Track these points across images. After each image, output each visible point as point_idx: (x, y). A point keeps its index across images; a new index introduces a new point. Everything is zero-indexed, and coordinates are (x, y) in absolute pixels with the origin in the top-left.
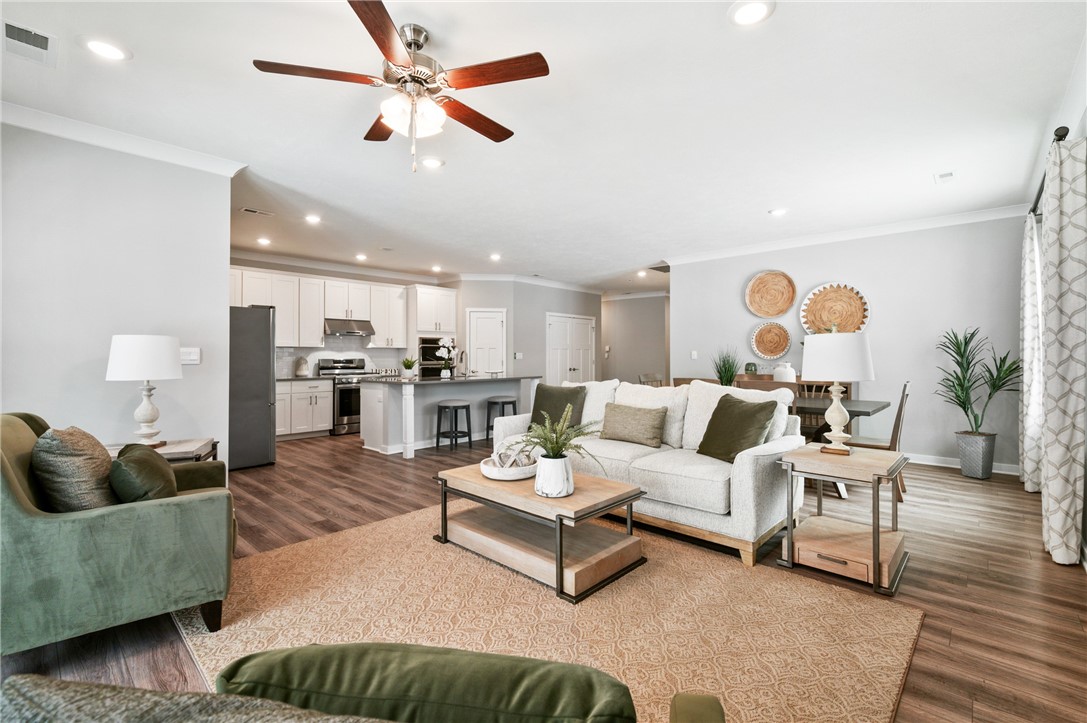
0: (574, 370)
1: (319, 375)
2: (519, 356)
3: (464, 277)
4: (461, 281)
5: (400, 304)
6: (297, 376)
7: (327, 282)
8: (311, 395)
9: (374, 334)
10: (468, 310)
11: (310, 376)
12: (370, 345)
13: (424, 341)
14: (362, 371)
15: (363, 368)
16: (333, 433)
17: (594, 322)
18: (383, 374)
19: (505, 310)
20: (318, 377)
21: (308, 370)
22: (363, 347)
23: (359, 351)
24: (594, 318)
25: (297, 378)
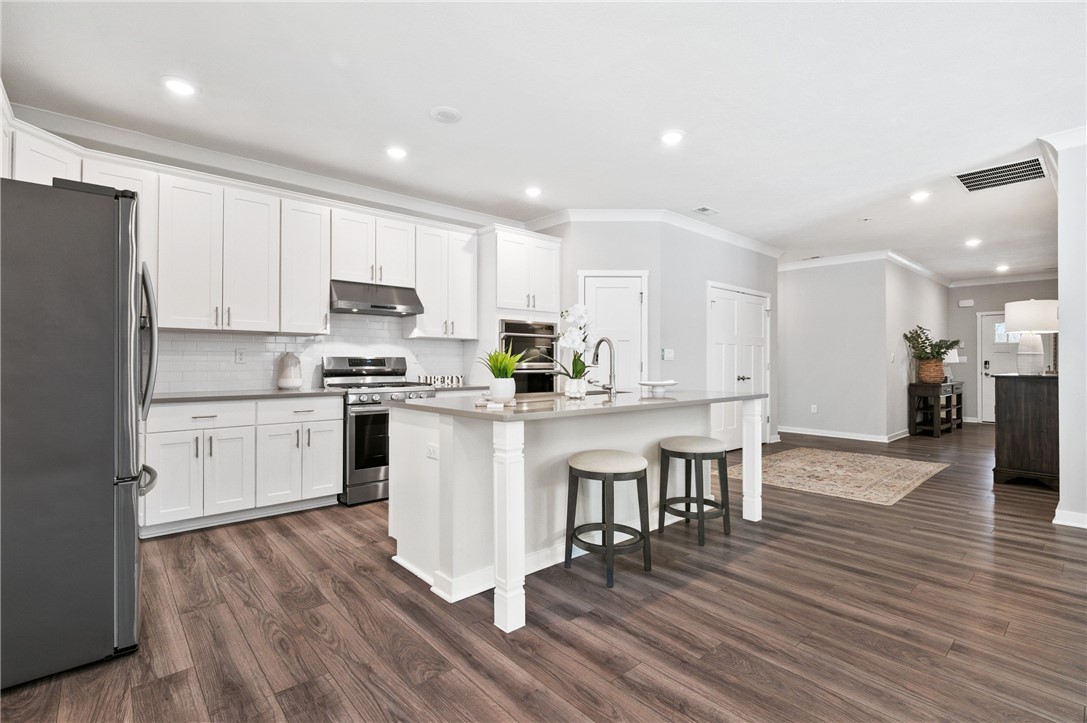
0: (743, 379)
1: (323, 387)
2: (669, 354)
3: (575, 216)
4: (568, 224)
5: (467, 262)
6: (280, 389)
7: (334, 210)
8: (298, 426)
9: (421, 311)
10: (581, 273)
11: (307, 388)
12: (416, 333)
13: (509, 326)
14: (402, 379)
15: (403, 374)
16: (343, 501)
17: (768, 300)
18: (438, 385)
19: (645, 273)
20: (320, 392)
21: (302, 377)
22: (403, 337)
23: (395, 343)
24: (769, 295)
25: (281, 393)
